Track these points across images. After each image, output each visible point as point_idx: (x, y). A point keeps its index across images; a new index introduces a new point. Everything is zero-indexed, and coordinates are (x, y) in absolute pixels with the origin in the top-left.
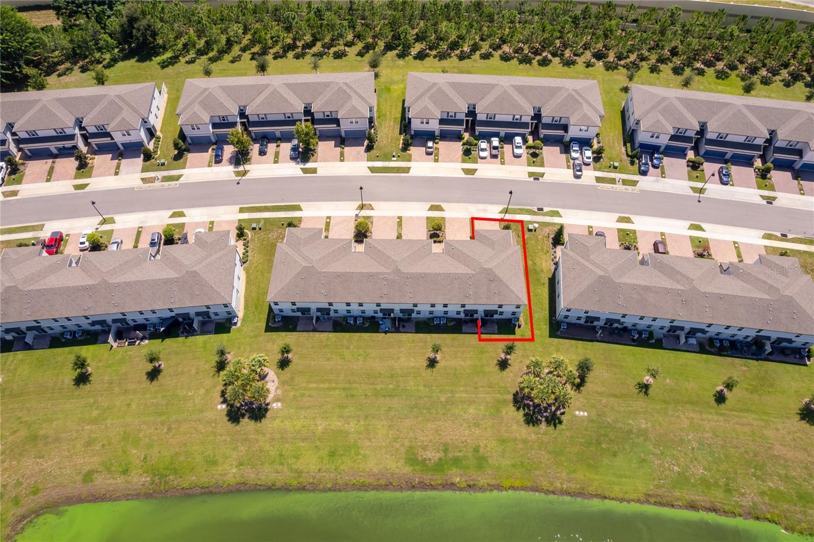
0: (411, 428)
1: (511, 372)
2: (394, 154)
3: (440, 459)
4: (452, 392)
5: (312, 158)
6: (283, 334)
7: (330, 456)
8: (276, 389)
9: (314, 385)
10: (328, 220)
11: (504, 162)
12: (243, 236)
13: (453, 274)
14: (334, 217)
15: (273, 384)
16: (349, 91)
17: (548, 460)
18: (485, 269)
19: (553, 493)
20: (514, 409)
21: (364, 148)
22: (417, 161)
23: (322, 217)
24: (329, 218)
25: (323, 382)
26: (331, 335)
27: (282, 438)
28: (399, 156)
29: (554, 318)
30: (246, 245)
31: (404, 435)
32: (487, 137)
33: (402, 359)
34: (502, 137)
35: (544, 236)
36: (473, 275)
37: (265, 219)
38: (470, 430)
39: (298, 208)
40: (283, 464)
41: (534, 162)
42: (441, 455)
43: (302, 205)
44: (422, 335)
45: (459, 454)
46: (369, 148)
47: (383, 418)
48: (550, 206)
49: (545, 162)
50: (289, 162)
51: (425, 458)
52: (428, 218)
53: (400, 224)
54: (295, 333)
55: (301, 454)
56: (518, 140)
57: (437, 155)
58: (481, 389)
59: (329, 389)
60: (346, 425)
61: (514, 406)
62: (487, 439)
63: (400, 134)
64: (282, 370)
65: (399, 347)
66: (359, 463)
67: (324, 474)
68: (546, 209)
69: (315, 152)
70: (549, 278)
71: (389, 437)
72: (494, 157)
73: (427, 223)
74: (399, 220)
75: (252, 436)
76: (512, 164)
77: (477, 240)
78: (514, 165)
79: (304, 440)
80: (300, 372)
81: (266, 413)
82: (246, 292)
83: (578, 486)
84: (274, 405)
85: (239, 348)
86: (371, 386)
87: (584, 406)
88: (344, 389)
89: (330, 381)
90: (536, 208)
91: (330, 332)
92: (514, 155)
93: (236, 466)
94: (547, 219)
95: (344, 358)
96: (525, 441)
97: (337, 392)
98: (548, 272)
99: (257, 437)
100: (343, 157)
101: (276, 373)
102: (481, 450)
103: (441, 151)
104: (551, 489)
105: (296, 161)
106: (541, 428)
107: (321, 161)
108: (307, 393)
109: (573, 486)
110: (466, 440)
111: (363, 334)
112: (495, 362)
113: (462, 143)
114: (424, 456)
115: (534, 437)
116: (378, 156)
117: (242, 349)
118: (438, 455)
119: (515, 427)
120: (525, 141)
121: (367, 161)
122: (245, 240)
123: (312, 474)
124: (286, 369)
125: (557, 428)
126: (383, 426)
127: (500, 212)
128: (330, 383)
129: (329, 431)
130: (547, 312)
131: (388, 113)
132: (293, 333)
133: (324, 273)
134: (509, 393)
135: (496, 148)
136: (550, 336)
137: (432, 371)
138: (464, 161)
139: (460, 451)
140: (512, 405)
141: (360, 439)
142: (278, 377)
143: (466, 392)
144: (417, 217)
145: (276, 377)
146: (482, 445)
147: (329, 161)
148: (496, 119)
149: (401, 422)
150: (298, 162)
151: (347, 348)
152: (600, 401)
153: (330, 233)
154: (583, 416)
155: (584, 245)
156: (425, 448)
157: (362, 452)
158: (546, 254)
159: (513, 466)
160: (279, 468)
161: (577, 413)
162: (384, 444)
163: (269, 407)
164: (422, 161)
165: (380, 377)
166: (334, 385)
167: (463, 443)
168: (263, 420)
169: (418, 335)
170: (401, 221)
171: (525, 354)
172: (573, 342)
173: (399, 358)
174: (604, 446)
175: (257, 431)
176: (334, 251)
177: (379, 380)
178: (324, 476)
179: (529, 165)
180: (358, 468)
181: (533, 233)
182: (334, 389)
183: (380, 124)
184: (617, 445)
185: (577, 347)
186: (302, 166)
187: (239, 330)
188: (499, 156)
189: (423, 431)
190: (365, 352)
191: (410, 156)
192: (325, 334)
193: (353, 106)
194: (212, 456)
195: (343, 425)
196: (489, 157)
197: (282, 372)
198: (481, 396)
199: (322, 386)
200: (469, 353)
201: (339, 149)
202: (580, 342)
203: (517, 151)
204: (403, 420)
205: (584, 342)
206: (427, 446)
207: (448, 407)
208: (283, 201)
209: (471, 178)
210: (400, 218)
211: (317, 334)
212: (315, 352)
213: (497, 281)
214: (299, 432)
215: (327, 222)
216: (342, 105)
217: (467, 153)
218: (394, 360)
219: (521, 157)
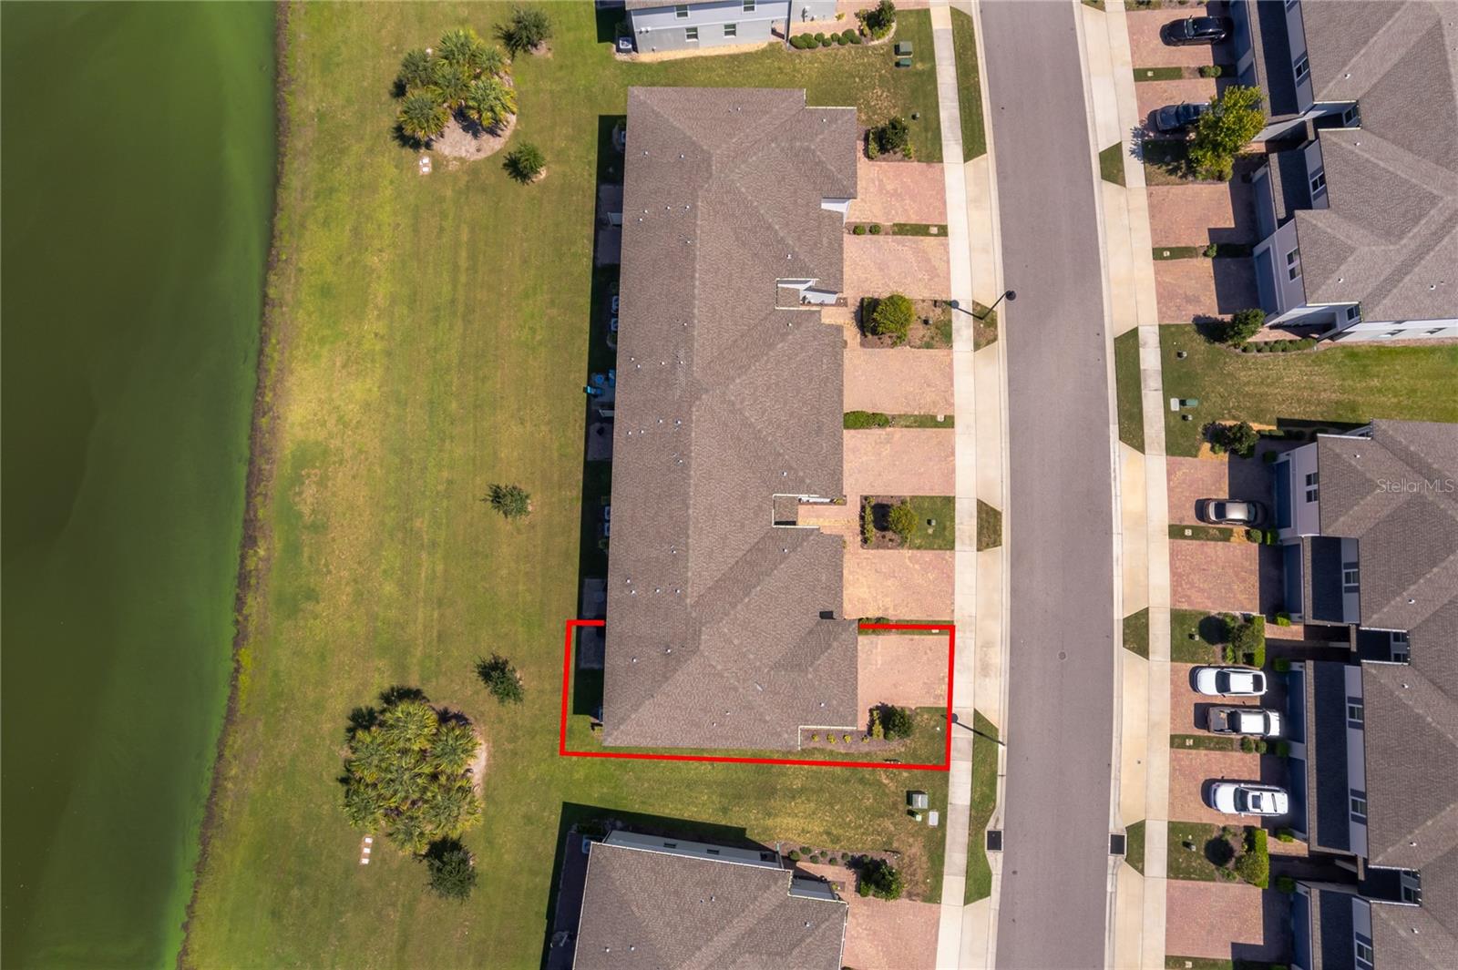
0: (360, 451)
1: (477, 693)
2: (1192, 403)
3: (300, 515)
4: (434, 544)
5: (1159, 171)
6: (594, 156)
7: (323, 288)
8: (461, 158)
9: (465, 237)
10: (934, 230)
11: (1183, 746)
12: (871, 27)
13: (687, 544)
14: (946, 247)
15: (473, 150)
16: (1422, 229)
17: (281, 754)
18: (697, 634)
19: (220, 756)
20: (386, 687)
21: (1214, 313)
22: (1170, 473)
23: (943, 213)
24: (943, 231)
25: (473, 257)
26: (587, 263)
27: (362, 186)
28: (1184, 418)
29: (619, 824)
30: (847, 38)
31: (349, 436)
32: (1282, 696)
33: (516, 429)
34: (1288, 748)
35: (891, 837)
36: (682, 598)
37: (931, 75)
38: (347, 584)
39: (973, 148)
40: (316, 197)
41: (1187, 845)
42: (308, 519)
43: (988, 161)
44: (581, 477)
45: (306, 555)
46: (1211, 330)
47: (385, 389)
48: (1010, 873)
49: (1189, 883)
50: (1140, 111)
51: (303, 483)
52: (949, 501)
53: (927, 421)
54: (594, 182)
55: (330, 230)
56: (1276, 803)
57: (1198, 534)
58: (436, 615)
59: (456, 268)
60: (376, 313)
61: (392, 689)
62: (329, 621)
63: (1281, 422)
64: (505, 165)
65: (549, 422)
66: (305, 347)
67: (293, 281)
68: (995, 860)
69: (1184, 176)
70: (744, 830)
71: (347, 404)
72: (1202, 714)
73: (932, 498)
74: (940, 418)
75: (369, 129)
76: (1176, 771)
77: (818, 624)
78: (1173, 778)
79: (356, 231)
80: (498, 203)
81: (411, 147)
82: (706, 58)
83: (226, 815)
84: (426, 160)
85: (561, 68)
86: (456, 361)
87: (384, 861)
88: (453, 301)
89: (473, 269)
90: (1000, 827)
91: (595, 258)
92: (1214, 781)
93: (318, 110)
94: (956, 857)
95: (527, 296)
96: (318, 706)
97: (446, 289)
98: (766, 830)
99: (367, 137)
100: (1171, 257)
101: (496, 155)
102: (309, 606)
103: (1216, 549)
104: (227, 753)
105: (1145, 128)
106: (342, 748)
107: (1150, 195)
108: (448, 224)
109: (228, 804)
110: (329, 572)
111: (587, 337)
112: (503, 654)
113: (1256, 614)
114: (307, 482)
115: (327, 726)
116: (1180, 355)
117: (560, 74)
118: (306, 510)
119: (349, 686)
120: (1278, 827)
121: (1161, 326)
122: (862, 33)
123: (295, 256)
124: (506, 173)
125: (339, 785)
126: (370, 390)
127: (977, 716)
128: (467, 269)
129: (367, 280)
130: (637, 808)
131: (1376, 382)
132: (595, 177)
133: (694, 207)
134: (425, 680)
135: (1234, 724)
136: (566, 806)
137: (485, 500)
138: (1178, 618)
139: (311, 559)
140: (395, 684)
141: (349, 344)
142: (488, 159)
143: (432, 578)
144: (953, 471)
145: (489, 153)
146: (319, 608)
147: (1152, 216)
148: (1350, 732)
149: (374, 430)
150: (1143, 135)
151: (552, 302)
152: (394, 905)
153: (890, 238)
154: (360, 852)
155: (794, 946)
156: (322, 483)
157: (325, 352)
158: (828, 834)
159: (276, 674)
160: (311, 193)
161: (369, 840)
162: (334, 396)
163: (423, 150)
164: (1170, 490)
165: (476, 378)
166: (463, 279)
167: (326, 565)
168: (396, 143)
169: (581, 468)
170: (937, 425)
171: (520, 733)
172: (549, 866)
173: (522, 422)
174: (295, 893)
175: (378, 136)
176: (770, 227)
177: (471, 377)
178: (289, 280)
179: (1174, 828)
180: (297, 347)
181: (903, 807)
182: (454, 282)
183: (1319, 360)
184: (293, 924)
185: (533, 873)
186: (1127, 146)
187: (609, 58)
188: (1206, 733)
189: (354, 477)
190: (540, 343)
191: (1192, 452)
192: (589, 250)
193: (1352, 250)
194: (336, 60)
195: (376, 307)
196: (1196, 699)
197: (501, 165)
198: (420, 615)
199: (464, 254)
200: (529, 590)
201: (1203, 241)
202: (548, 883)
203: (1225, 795)
204: (377, 433)
205: (548, 891)
206: (326, 487)
207: (400, 535)
208: (998, 109)
209: (1110, 636)
210: (949, 422)
211: (589, 231)
212: (544, 233)
213: (666, 666)
214: (369, 218)
215: (928, 227)
216: (1353, 218)
217: (1216, 631)
218: (519, 410)
219: (1210, 806)
